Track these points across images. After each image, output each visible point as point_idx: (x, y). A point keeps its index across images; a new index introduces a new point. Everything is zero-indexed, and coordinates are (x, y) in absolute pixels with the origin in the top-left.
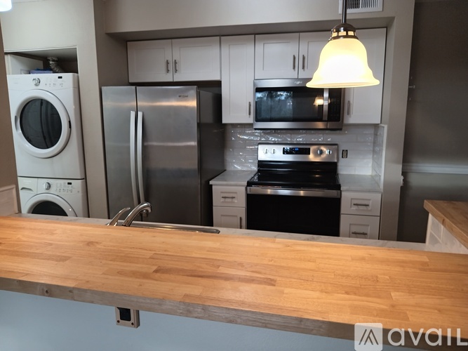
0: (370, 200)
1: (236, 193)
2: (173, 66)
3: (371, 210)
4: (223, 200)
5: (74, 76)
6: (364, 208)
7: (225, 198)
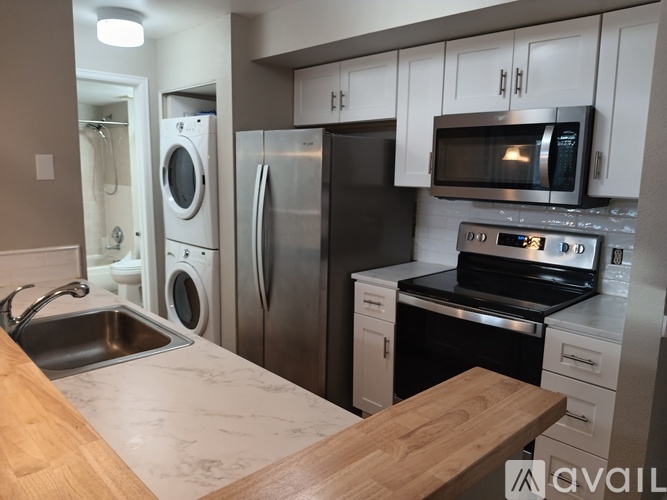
0: (600, 353)
1: (383, 297)
2: (339, 100)
3: (599, 375)
4: (367, 305)
5: (210, 118)
6: (587, 368)
7: (370, 302)
